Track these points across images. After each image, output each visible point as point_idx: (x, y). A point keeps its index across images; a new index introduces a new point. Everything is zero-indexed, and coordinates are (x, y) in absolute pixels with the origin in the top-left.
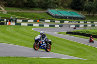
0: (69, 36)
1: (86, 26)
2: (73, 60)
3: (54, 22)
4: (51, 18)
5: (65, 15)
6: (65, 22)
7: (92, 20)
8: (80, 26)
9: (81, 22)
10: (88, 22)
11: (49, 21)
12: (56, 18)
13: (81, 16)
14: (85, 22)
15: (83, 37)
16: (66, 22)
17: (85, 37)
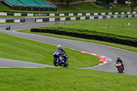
0: (34, 34)
1: (57, 20)
2: (40, 69)
3: (13, 15)
4: (7, 10)
5: (29, 5)
6: (28, 15)
7: (66, 12)
8: (50, 20)
9: (51, 15)
10: (61, 15)
11: (6, 14)
12: (15, 9)
13: (51, 6)
14: (56, 15)
15: (54, 35)
16: (30, 15)
17: (57, 35)
